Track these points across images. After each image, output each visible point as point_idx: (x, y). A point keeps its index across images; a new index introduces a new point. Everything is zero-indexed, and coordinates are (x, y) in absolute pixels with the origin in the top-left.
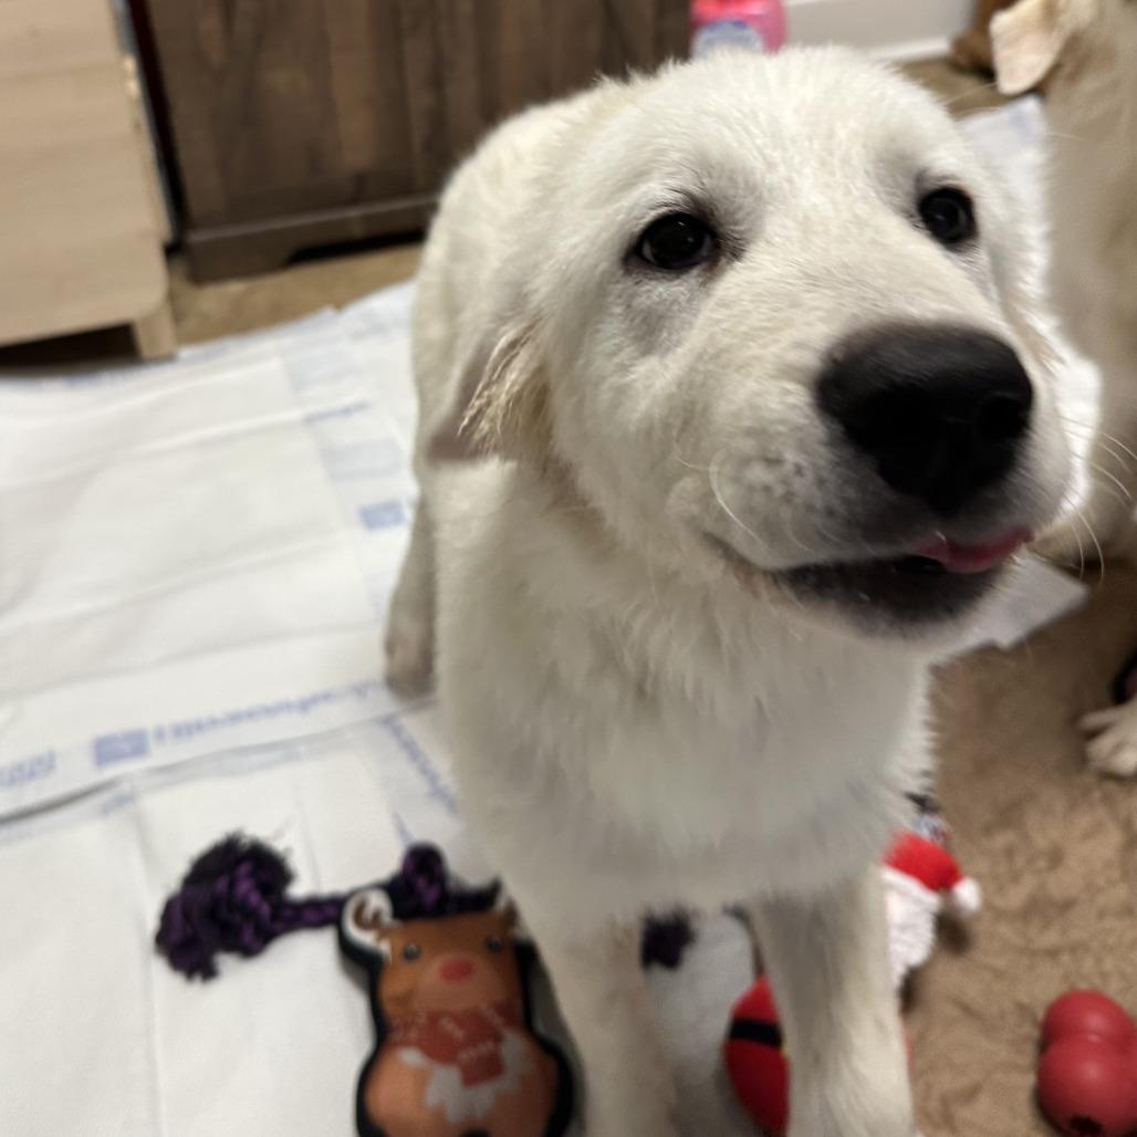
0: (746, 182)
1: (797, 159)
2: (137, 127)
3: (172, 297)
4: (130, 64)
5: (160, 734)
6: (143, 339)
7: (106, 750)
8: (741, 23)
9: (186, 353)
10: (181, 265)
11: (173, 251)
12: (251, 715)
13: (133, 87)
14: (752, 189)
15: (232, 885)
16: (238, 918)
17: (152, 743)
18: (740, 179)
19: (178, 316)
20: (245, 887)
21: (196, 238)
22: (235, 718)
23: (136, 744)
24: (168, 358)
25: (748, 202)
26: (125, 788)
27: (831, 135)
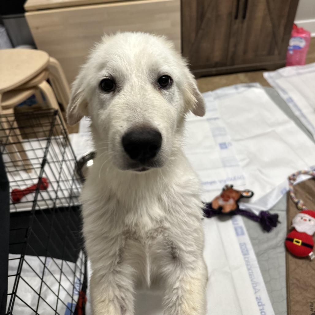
0: (122, 74)
1: (133, 68)
8: (301, 38)
14: (123, 76)
18: (121, 73)
25: (122, 79)
27: (140, 63)
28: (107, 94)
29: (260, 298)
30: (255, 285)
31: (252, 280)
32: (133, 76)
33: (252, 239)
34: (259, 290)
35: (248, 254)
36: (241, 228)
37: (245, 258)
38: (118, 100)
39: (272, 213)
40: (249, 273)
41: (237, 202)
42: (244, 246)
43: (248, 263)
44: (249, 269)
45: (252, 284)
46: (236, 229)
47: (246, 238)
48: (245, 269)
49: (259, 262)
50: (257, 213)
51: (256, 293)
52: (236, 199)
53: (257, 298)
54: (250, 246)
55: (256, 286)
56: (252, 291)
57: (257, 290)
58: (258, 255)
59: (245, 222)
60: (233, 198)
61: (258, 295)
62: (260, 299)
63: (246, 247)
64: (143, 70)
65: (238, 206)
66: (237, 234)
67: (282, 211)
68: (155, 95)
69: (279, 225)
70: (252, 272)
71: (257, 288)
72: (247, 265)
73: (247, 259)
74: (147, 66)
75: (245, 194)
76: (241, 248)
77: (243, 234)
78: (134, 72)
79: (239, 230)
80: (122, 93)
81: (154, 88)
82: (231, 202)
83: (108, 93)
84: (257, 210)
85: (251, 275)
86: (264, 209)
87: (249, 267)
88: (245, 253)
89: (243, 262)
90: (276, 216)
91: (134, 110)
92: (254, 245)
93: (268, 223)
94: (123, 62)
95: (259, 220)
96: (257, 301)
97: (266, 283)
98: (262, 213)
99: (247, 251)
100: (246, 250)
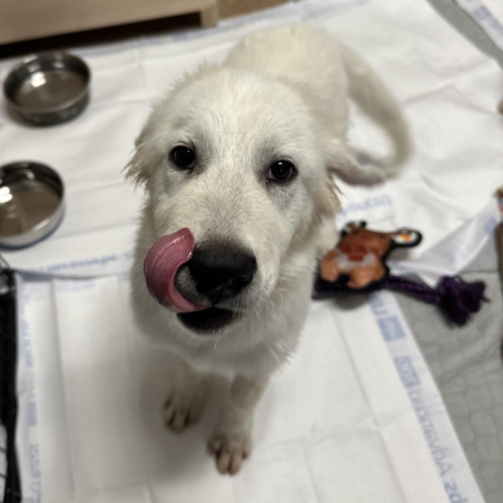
9: (223, 23)
24: (214, 26)
28: (178, 171)
29: (455, 484)
30: (439, 455)
31: (431, 445)
32: (228, 153)
33: (423, 345)
34: (451, 466)
35: (418, 383)
36: (394, 320)
37: (410, 393)
38: (193, 187)
39: (470, 278)
40: (424, 427)
41: (384, 259)
42: (407, 364)
43: (418, 405)
44: (422, 419)
45: (434, 453)
46: (382, 324)
47: (410, 346)
48: (411, 419)
49: (445, 397)
50: (432, 282)
51: (443, 473)
52: (381, 252)
53: (447, 486)
54: (420, 363)
55: (442, 458)
56: (432, 470)
57: (445, 468)
58: (441, 382)
59: (402, 307)
60: (375, 251)
61: (449, 478)
62: (455, 488)
63: (410, 366)
64: (247, 147)
65: (387, 270)
66: (387, 337)
67: (489, 271)
68: (257, 193)
69: (485, 307)
70: (431, 425)
71: (446, 461)
72: (417, 409)
73: (415, 396)
74: (255, 142)
75: (400, 239)
76: (399, 369)
77: (400, 334)
78: (232, 147)
79: (391, 327)
80: (202, 177)
81: (260, 182)
82: (371, 260)
83: (180, 171)
84: (431, 274)
85: (428, 432)
86: (450, 272)
87: (423, 413)
88: (410, 381)
89: (408, 403)
90: (480, 287)
91: (217, 211)
92: (429, 359)
93: (461, 305)
94: (217, 127)
95: (438, 299)
96: (447, 491)
97: (468, 447)
98: (446, 281)
99: (415, 375)
100: (410, 372)
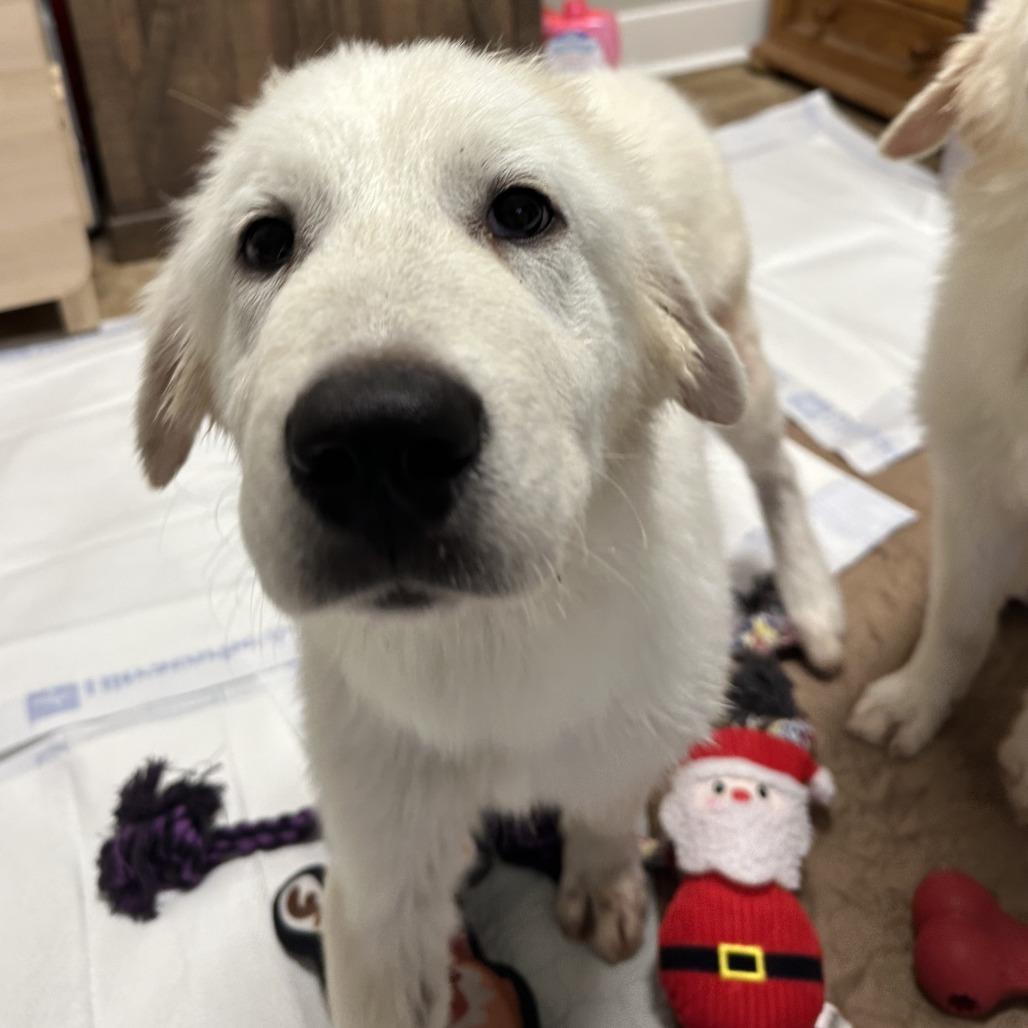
2: (63, 124)
3: (95, 275)
4: (56, 71)
5: (90, 687)
6: (68, 314)
7: (38, 705)
8: (584, 34)
9: (109, 325)
10: (104, 248)
11: (96, 235)
12: (176, 665)
13: (59, 90)
15: (169, 825)
16: (175, 858)
17: (82, 694)
19: (101, 293)
20: (182, 827)
21: (117, 222)
22: (161, 668)
23: (68, 697)
24: (93, 331)
26: (59, 738)
74: (435, 155)
